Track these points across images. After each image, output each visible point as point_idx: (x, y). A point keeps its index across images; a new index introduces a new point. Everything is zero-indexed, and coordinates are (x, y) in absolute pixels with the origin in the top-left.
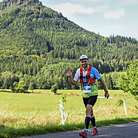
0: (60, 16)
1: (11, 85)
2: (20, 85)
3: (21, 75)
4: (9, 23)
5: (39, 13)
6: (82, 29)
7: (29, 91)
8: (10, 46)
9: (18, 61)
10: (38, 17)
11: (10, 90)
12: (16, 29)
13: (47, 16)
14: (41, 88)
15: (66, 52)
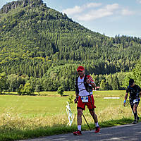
0: (65, 17)
1: (17, 87)
2: (26, 87)
3: (27, 77)
4: (14, 26)
5: (43, 15)
6: (87, 30)
7: (35, 93)
8: (16, 48)
9: (24, 63)
10: (42, 19)
11: (17, 93)
12: (21, 32)
13: (51, 17)
14: (47, 91)
15: (72, 54)
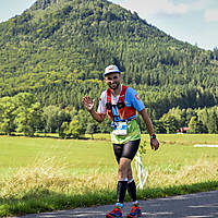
0: (135, 17)
1: (58, 127)
2: (73, 127)
3: (74, 110)
4: (54, 29)
5: (101, 13)
6: (170, 38)
7: (87, 136)
8: (58, 65)
9: (69, 89)
10: (99, 20)
11: (57, 135)
12: (66, 39)
13: (113, 17)
14: (105, 132)
15: (145, 75)
